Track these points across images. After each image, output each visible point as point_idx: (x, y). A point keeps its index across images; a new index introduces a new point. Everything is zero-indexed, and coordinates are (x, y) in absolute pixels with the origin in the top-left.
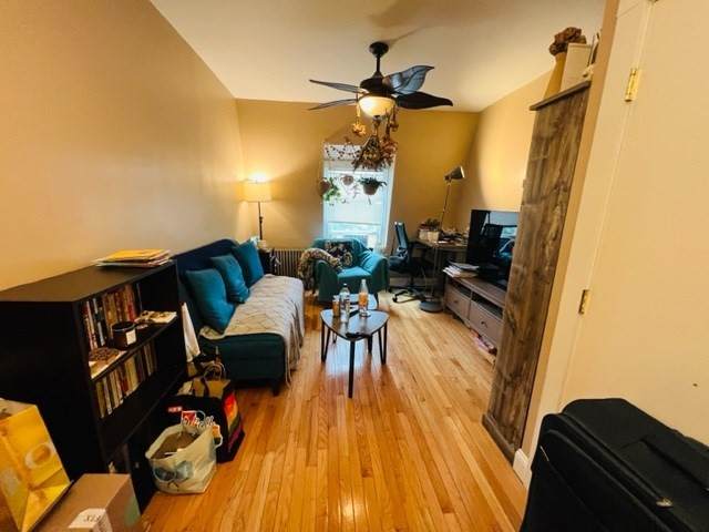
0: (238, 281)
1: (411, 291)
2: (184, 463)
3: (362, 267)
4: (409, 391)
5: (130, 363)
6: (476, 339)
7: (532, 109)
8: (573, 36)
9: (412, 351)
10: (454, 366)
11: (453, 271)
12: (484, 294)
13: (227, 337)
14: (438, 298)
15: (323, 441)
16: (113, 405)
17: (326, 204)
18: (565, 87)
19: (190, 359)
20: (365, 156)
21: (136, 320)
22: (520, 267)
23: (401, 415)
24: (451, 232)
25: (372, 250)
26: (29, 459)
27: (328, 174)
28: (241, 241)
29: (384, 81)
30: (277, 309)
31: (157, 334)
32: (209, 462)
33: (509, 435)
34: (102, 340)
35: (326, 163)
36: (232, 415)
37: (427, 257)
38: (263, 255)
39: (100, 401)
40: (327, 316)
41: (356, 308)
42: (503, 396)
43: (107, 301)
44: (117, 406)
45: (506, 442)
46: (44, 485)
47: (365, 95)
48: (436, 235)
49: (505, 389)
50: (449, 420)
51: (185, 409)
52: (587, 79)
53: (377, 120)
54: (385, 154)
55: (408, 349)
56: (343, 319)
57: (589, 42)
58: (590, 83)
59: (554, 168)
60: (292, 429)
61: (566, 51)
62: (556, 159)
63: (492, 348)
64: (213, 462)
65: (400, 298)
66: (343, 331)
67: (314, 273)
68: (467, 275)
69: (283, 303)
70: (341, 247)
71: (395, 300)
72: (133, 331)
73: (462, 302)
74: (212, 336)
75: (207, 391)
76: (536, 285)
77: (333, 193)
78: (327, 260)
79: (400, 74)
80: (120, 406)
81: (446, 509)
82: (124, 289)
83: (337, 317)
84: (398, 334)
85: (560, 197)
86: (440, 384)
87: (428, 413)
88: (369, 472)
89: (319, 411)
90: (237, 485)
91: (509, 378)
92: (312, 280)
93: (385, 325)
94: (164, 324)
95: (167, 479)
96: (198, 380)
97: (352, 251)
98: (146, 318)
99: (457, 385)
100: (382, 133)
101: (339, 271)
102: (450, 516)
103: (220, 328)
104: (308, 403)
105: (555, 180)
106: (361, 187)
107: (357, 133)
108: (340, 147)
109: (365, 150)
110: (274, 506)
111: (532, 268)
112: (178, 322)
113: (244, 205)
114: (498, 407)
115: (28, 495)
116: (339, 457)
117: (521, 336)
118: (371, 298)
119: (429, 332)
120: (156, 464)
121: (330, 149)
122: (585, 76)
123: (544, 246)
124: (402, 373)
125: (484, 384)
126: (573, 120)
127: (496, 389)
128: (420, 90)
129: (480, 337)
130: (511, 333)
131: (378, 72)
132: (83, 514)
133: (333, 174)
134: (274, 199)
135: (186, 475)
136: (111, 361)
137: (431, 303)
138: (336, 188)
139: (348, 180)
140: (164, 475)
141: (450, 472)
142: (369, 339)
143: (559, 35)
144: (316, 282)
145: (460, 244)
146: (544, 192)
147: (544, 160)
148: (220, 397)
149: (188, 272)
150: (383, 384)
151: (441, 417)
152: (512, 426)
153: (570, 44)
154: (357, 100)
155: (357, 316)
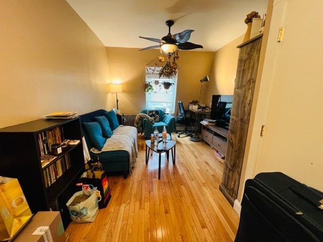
0: (107, 128)
1: (186, 132)
2: (84, 208)
3: (164, 122)
4: (186, 175)
5: (59, 162)
6: (216, 153)
7: (238, 47)
8: (255, 15)
9: (187, 159)
10: (206, 164)
11: (204, 123)
12: (218, 132)
13: (103, 152)
14: (198, 135)
15: (147, 198)
16: (51, 182)
17: (147, 93)
18: (252, 37)
19: (86, 162)
20: (164, 71)
21: (62, 144)
22: (234, 118)
23: (182, 186)
24: (204, 106)
25: (168, 114)
26: (14, 204)
27: (148, 80)
28: (108, 109)
29: (172, 37)
30: (125, 140)
31: (71, 150)
32: (96, 208)
33: (231, 193)
34: (46, 152)
35: (147, 76)
36: (105, 187)
37: (193, 117)
38: (119, 117)
39: (45, 179)
40: (148, 142)
41: (161, 139)
42: (228, 176)
43: (49, 134)
44: (53, 183)
45: (230, 197)
46: (21, 216)
47: (164, 43)
48: (197, 107)
49: (229, 173)
50: (204, 188)
51: (84, 184)
52: (262, 33)
53: (170, 55)
54: (173, 70)
55: (185, 158)
56: (156, 144)
57: (262, 18)
58: (262, 35)
59: (248, 72)
60: (133, 193)
61: (252, 22)
62: (249, 68)
63: (223, 156)
64: (97, 208)
65: (181, 136)
66: (155, 149)
67: (142, 124)
68: (211, 124)
69: (128, 137)
70: (154, 113)
71: (179, 137)
72: (61, 148)
73: (209, 137)
74: (96, 152)
75: (94, 175)
76: (242, 125)
77: (150, 89)
78: (148, 119)
79: (179, 34)
80: (54, 182)
81: (204, 227)
82: (56, 129)
83: (153, 143)
84: (180, 151)
85: (251, 85)
86: (200, 173)
87: (195, 186)
88: (169, 212)
89: (145, 185)
90: (108, 218)
91: (230, 168)
92: (141, 128)
93: (175, 146)
94: (74, 145)
95: (76, 215)
96: (90, 171)
97: (159, 115)
98: (66, 142)
99: (208, 173)
100: (172, 60)
101: (153, 124)
102: (205, 230)
103: (99, 148)
104: (140, 182)
105: (248, 78)
106: (163, 86)
107: (160, 60)
108: (153, 68)
109: (164, 68)
110: (125, 227)
111: (239, 118)
112: (81, 145)
113: (110, 95)
114: (226, 181)
115: (13, 220)
116: (155, 205)
117: (236, 148)
118: (168, 135)
119: (194, 150)
120: (71, 208)
121: (149, 69)
122: (260, 32)
123: (245, 107)
124: (182, 168)
125: (219, 172)
126: (256, 51)
127: (225, 173)
128: (189, 41)
129: (217, 152)
130: (231, 148)
131: (170, 33)
132: (39, 229)
133: (150, 80)
134: (123, 92)
135: (85, 213)
136: (51, 160)
137: (195, 137)
138: (151, 86)
139: (157, 83)
140: (75, 213)
141: (205, 211)
142: (167, 152)
143: (249, 15)
144: (143, 129)
145: (208, 110)
146: (244, 84)
147: (244, 70)
148: (100, 178)
149: (85, 123)
150: (174, 173)
151: (201, 187)
152: (233, 189)
153: (254, 18)
154: (160, 46)
155: (162, 142)
